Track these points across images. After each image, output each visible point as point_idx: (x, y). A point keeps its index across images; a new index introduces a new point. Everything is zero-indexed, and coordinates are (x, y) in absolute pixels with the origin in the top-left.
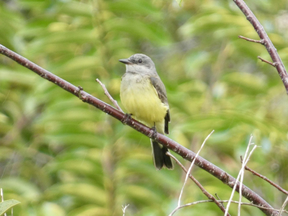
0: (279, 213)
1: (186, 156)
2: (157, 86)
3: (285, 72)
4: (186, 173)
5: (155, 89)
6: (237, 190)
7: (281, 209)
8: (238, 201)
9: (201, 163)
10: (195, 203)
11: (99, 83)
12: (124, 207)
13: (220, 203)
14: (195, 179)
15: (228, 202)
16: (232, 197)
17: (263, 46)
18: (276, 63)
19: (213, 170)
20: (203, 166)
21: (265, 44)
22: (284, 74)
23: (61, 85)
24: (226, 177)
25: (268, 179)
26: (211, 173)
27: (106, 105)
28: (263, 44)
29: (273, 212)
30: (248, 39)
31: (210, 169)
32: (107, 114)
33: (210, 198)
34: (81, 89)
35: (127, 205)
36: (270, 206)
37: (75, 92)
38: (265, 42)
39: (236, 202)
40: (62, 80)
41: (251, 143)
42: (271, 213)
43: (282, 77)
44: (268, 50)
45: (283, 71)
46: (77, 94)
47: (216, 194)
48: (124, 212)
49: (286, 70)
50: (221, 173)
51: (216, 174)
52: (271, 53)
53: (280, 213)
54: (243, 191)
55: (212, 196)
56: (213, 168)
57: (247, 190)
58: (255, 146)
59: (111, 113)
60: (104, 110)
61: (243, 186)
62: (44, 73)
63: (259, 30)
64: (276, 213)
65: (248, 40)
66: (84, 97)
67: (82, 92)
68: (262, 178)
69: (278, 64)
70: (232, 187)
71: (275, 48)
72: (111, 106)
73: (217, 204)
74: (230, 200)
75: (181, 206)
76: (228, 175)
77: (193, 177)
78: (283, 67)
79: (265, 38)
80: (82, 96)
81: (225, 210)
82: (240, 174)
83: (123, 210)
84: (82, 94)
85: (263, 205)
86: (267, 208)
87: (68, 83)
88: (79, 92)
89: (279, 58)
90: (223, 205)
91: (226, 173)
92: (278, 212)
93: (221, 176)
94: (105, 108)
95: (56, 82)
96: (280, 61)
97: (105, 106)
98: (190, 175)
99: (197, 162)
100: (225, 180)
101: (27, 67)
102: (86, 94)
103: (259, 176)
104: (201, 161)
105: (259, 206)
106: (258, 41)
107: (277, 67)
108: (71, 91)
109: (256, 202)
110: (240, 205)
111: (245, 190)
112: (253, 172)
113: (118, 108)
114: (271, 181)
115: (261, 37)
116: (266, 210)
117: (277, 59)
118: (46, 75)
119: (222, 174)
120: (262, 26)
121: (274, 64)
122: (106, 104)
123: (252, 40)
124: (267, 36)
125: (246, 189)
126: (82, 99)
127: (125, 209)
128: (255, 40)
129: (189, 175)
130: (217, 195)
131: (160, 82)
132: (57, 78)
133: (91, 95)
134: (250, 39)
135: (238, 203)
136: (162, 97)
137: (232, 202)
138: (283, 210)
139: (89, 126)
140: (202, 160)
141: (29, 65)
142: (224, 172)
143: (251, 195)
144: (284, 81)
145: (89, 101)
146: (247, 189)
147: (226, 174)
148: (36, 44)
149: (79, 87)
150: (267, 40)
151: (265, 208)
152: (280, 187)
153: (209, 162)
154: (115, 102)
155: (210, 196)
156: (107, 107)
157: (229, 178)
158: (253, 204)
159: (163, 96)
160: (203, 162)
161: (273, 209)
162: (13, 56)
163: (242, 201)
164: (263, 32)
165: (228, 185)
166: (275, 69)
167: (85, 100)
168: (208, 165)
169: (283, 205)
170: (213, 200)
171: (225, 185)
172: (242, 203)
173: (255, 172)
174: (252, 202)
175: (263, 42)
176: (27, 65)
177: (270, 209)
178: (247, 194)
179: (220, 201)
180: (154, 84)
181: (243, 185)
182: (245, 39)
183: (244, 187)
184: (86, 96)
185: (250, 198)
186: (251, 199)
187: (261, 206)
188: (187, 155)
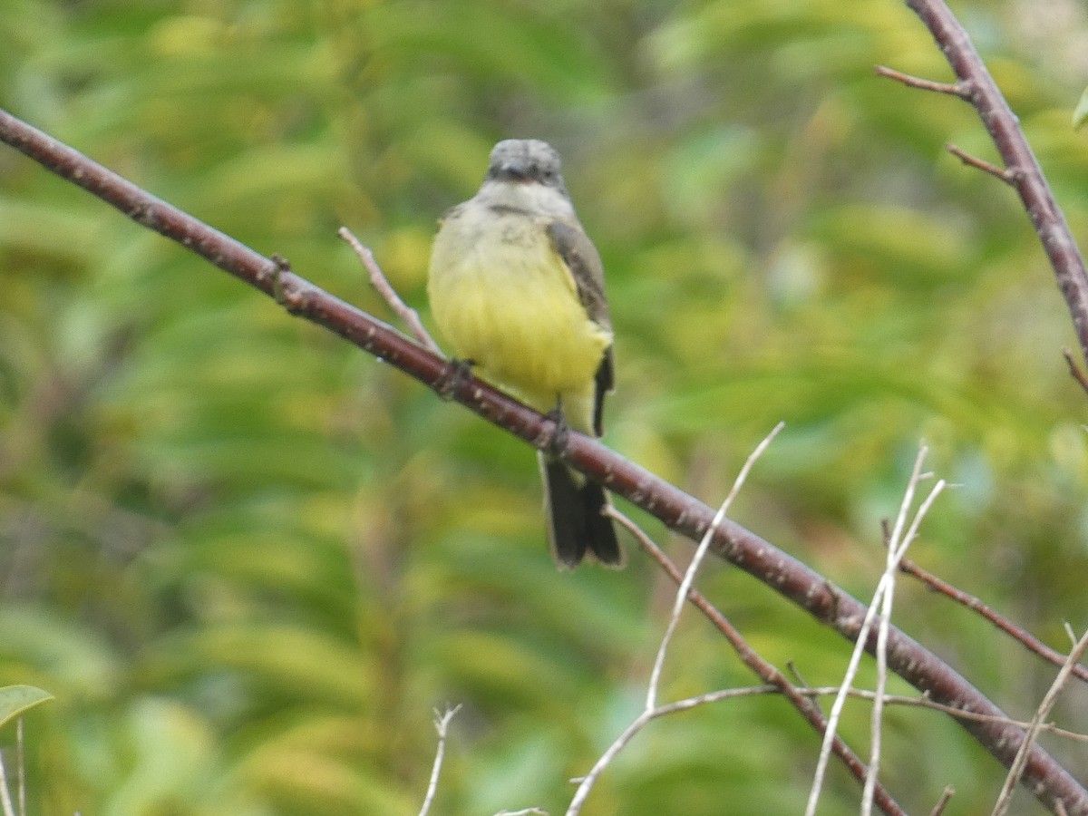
0: (1026, 737)
1: (680, 521)
2: (576, 258)
3: (1050, 204)
4: (678, 583)
5: (567, 271)
6: (871, 647)
7: (1034, 721)
8: (875, 690)
9: (735, 548)
10: (710, 697)
11: (348, 242)
12: (443, 715)
13: (806, 699)
14: (710, 608)
15: (835, 694)
16: (850, 676)
17: (968, 105)
18: (1016, 168)
19: (778, 572)
20: (740, 558)
21: (975, 100)
22: (1047, 210)
23: (204, 250)
24: (827, 599)
25: (986, 608)
26: (773, 583)
27: (377, 327)
28: (968, 98)
29: (1005, 732)
30: (911, 79)
31: (767, 569)
32: (379, 360)
33: (766, 680)
34: (284, 267)
35: (453, 708)
36: (994, 709)
37: (260, 276)
38: (975, 89)
39: (865, 693)
40: (209, 231)
41: (922, 472)
42: (999, 735)
43: (1039, 222)
44: (985, 120)
45: (1043, 201)
46: (268, 286)
47: (790, 666)
48: (442, 732)
49: (1052, 196)
50: (809, 585)
51: (792, 589)
52: (996, 131)
53: (1030, 737)
54: (890, 651)
55: (774, 670)
56: (781, 564)
57: (907, 647)
58: (940, 485)
59: (395, 356)
60: (369, 346)
61: (891, 634)
62: (144, 208)
63: (951, 44)
64: (1016, 737)
65: (909, 84)
66: (295, 297)
67: (286, 277)
68: (964, 602)
69: (1025, 175)
70: (852, 636)
71: (1011, 114)
72: (396, 331)
73: (795, 700)
74: (845, 688)
75: (661, 710)
76: (837, 590)
77: (703, 601)
78: (1043, 185)
79: (973, 77)
80: (287, 292)
81: (824, 722)
82: (881, 588)
83: (437, 725)
84: (286, 286)
85: (966, 707)
86: (983, 718)
87: (230, 244)
88: (274, 277)
89: (1028, 152)
90: (815, 704)
91: (830, 582)
92: (1025, 730)
93: (810, 594)
94: (373, 339)
95: (188, 241)
96: (1032, 162)
97: (372, 331)
98: (694, 594)
99: (720, 541)
100: (824, 609)
101: (79, 182)
102: (301, 287)
103: (952, 596)
104: (734, 540)
105: (953, 709)
106: (947, 87)
107: (1021, 185)
108: (245, 273)
109: (941, 692)
110: (878, 707)
111: (901, 647)
112: (928, 582)
113: (420, 339)
114: (996, 615)
115: (961, 71)
116: (979, 723)
117: (1021, 156)
118: (149, 213)
119: (814, 589)
120: (961, 28)
121: (1009, 173)
122: (377, 321)
123: (926, 83)
124: (983, 69)
125: (905, 643)
126: (285, 302)
127: (445, 721)
128: (936, 85)
129: (689, 591)
130: (795, 668)
131: (585, 244)
132: (191, 222)
133: (318, 290)
134: (918, 81)
135: (872, 700)
136: (590, 298)
137: (849, 695)
138: (1042, 726)
140: (738, 533)
141: (86, 174)
142: (822, 579)
143: (921, 666)
144: (1045, 239)
145: (310, 310)
146: (907, 644)
147: (827, 587)
149: (274, 259)
150: (983, 84)
151: (975, 716)
152: (1031, 639)
153: (765, 543)
154: (412, 315)
155: (769, 672)
156: (382, 336)
157: (841, 601)
158: (929, 702)
159: (594, 294)
160: (742, 544)
161: (1004, 719)
162: (24, 139)
163: (886, 692)
164: (967, 55)
165: (838, 628)
166: (1012, 194)
167: (296, 310)
168: (760, 552)
169: (1044, 706)
170: (779, 687)
171: (827, 631)
172: (887, 697)
173: (937, 580)
174: (927, 693)
175: (967, 92)
176: (79, 174)
177: (995, 719)
178: (908, 662)
179: (805, 690)
180: (563, 248)
181: (894, 627)
182: (901, 80)
183: (896, 638)
184: (303, 294)
185: (918, 678)
186: (922, 680)
187: (960, 707)
188: (683, 515)
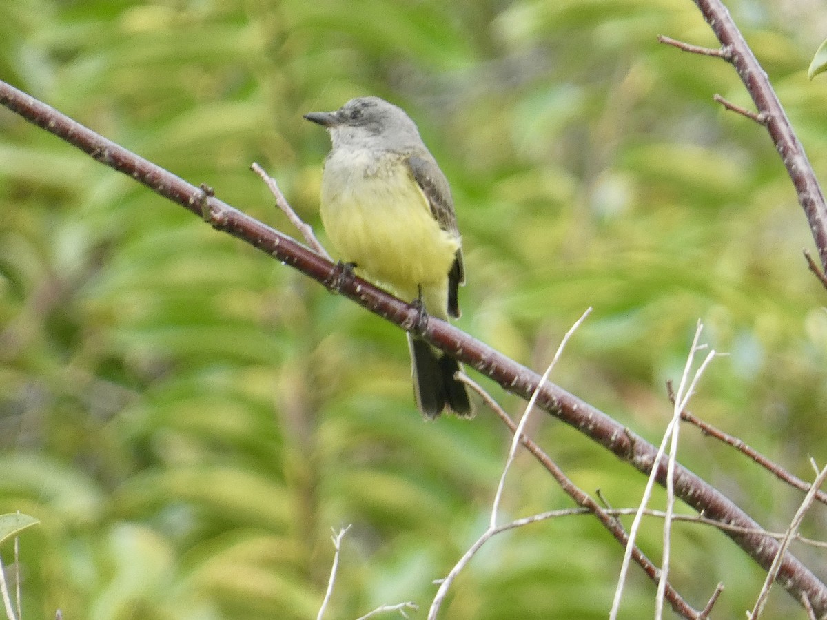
0: (781, 547)
1: (513, 384)
2: (429, 183)
3: (793, 139)
4: (514, 432)
5: (423, 194)
6: (661, 478)
7: (788, 531)
8: (665, 511)
9: (556, 404)
10: (538, 517)
11: (259, 174)
12: (338, 534)
13: (611, 518)
14: (537, 450)
15: (634, 514)
16: (645, 500)
17: (729, 66)
18: (767, 113)
19: (588, 421)
20: (560, 412)
21: (734, 60)
22: (790, 144)
23: (149, 181)
24: (626, 442)
25: (747, 448)
26: (584, 429)
27: (281, 238)
28: (730, 60)
29: (763, 542)
30: (686, 45)
31: (581, 419)
32: (283, 263)
33: (580, 504)
34: (209, 194)
35: (345, 527)
36: (754, 523)
37: (191, 201)
38: (734, 53)
39: (656, 513)
40: (152, 167)
41: (699, 344)
42: (758, 544)
43: (784, 153)
44: (742, 76)
45: (787, 138)
46: (198, 209)
47: (598, 492)
48: (337, 546)
49: (794, 134)
50: (613, 433)
51: (599, 435)
52: (751, 85)
53: (784, 545)
54: (675, 481)
55: (587, 495)
56: (590, 417)
57: (687, 478)
58: (712, 353)
59: (295, 260)
60: (275, 252)
61: (676, 467)
62: (102, 150)
63: (716, 19)
64: (771, 545)
65: (684, 49)
66: (218, 216)
67: (210, 201)
68: (730, 443)
69: (773, 118)
70: (646, 470)
71: (762, 71)
72: (295, 241)
73: (602, 519)
74: (641, 509)
75: (500, 527)
76: (633, 435)
77: (532, 444)
78: (787, 125)
79: (734, 44)
80: (212, 212)
81: (625, 536)
82: (667, 433)
83: (334, 540)
84: (211, 208)
85: (733, 522)
86: (746, 530)
87: (169, 177)
88: (202, 201)
89: (775, 101)
90: (618, 522)
91: (628, 429)
92: (778, 540)
93: (613, 438)
94: (278, 247)
95: (136, 174)
96: (780, 109)
97: (277, 242)
98: (525, 439)
99: (544, 399)
100: (624, 450)
101: (52, 130)
102: (222, 208)
103: (722, 439)
104: (554, 398)
105: (723, 524)
106: (713, 51)
107: (770, 125)
108: (181, 198)
109: (713, 512)
110: (668, 523)
111: (682, 478)
112: (703, 428)
113: (314, 247)
114: (755, 453)
115: (724, 39)
116: (742, 535)
117: (770, 103)
118: (106, 153)
119: (616, 434)
120: (724, 7)
121: (761, 116)
122: (281, 234)
123: (698, 48)
124: (741, 37)
125: (686, 475)
126: (210, 220)
127: (339, 538)
128: (705, 50)
129: (521, 437)
130: (601, 493)
131: (435, 173)
132: (138, 160)
133: (236, 211)
134: (691, 47)
135: (663, 518)
136: (441, 214)
137: (645, 514)
138: (792, 536)
139: (240, 304)
140: (558, 393)
141: (58, 124)
142: (622, 427)
143: (698, 492)
144: (789, 166)
145: (231, 227)
146: (688, 476)
147: (626, 433)
148: (87, 69)
149: (202, 187)
150: (740, 49)
151: (740, 529)
152: (781, 470)
153: (578, 400)
154: (308, 229)
155: (583, 498)
156: (285, 245)
157: (636, 444)
158: (704, 519)
159: (444, 211)
160: (560, 401)
161: (762, 531)
162: (10, 98)
163: (674, 511)
164: (728, 27)
165: (634, 464)
166: (764, 131)
167: (219, 226)
168: (575, 407)
169: (794, 521)
170: (590, 509)
171: (626, 465)
172: (673, 516)
173: (709, 427)
174: (703, 512)
175: (729, 55)
176: (52, 124)
177: (755, 531)
178: (688, 489)
179: (610, 511)
180: (418, 177)
181: (678, 464)
182: (678, 46)
183: (679, 471)
184: (224, 214)
185: (696, 501)
186: (699, 503)
187: (729, 523)
188: (516, 379)
